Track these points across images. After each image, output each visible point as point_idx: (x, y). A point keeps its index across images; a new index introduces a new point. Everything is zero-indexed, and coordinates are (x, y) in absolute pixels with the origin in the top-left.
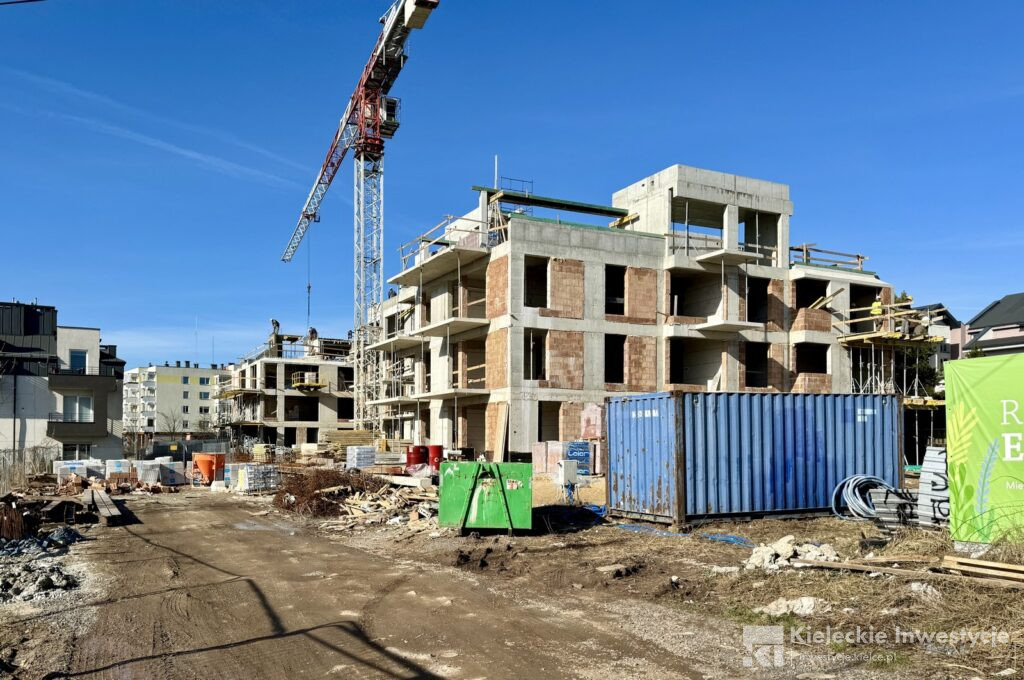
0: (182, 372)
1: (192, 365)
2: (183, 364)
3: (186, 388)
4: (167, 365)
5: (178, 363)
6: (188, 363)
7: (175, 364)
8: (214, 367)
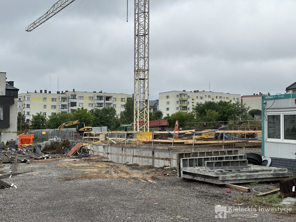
0: (43, 95)
1: (48, 92)
2: (43, 92)
3: (45, 103)
4: (36, 92)
5: (41, 91)
6: (46, 91)
7: (39, 92)
8: (58, 93)
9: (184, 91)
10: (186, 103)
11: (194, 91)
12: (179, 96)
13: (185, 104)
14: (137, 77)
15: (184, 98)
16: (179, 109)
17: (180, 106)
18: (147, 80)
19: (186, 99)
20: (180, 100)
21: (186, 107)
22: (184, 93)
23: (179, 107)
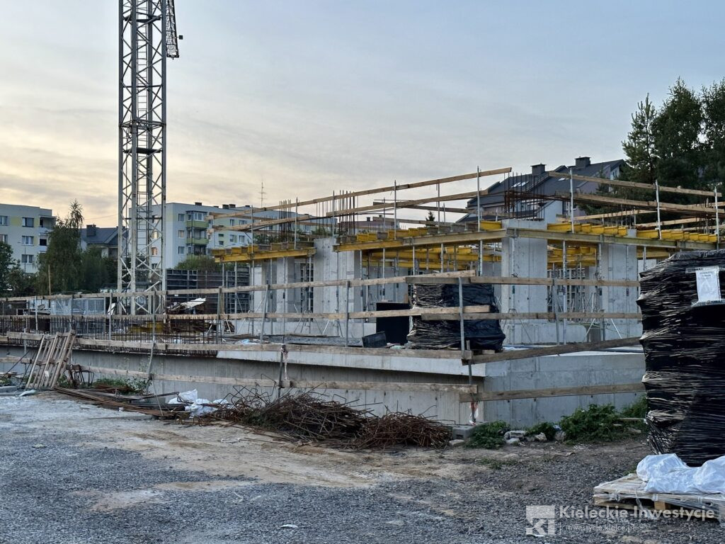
9: (197, 204)
10: (203, 236)
11: (224, 205)
12: (186, 218)
13: (200, 238)
14: (128, 142)
15: (199, 221)
16: (186, 251)
17: (188, 244)
18: (159, 156)
19: (202, 226)
20: (187, 228)
21: (204, 246)
22: (198, 208)
23: (183, 245)
